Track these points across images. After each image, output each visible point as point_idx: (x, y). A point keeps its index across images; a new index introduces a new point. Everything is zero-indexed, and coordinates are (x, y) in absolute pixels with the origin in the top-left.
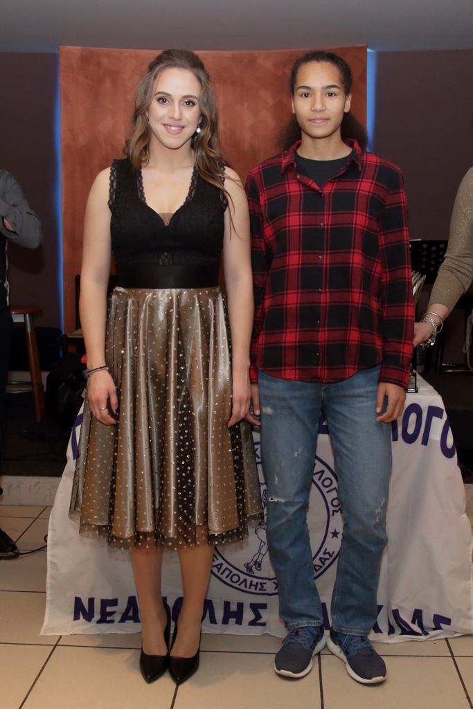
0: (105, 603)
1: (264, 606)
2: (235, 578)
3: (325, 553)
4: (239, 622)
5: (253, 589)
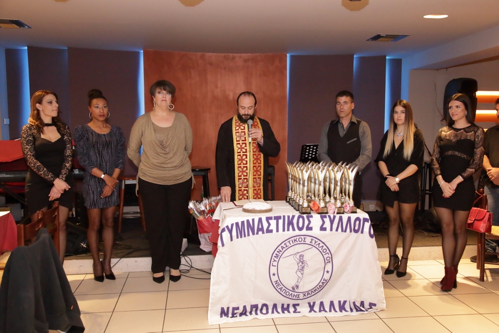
0: (234, 309)
1: (298, 305)
2: (288, 293)
3: (324, 280)
4: (289, 312)
5: (294, 298)
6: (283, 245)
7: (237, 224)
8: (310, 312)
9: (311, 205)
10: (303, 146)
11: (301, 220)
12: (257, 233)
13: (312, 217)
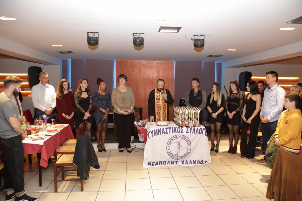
0: (153, 162)
1: (178, 161)
2: (174, 157)
3: (188, 152)
4: (174, 164)
5: (176, 159)
6: (172, 138)
7: (154, 130)
8: (182, 164)
9: (183, 123)
10: (181, 99)
11: (179, 129)
12: (162, 134)
13: (183, 128)
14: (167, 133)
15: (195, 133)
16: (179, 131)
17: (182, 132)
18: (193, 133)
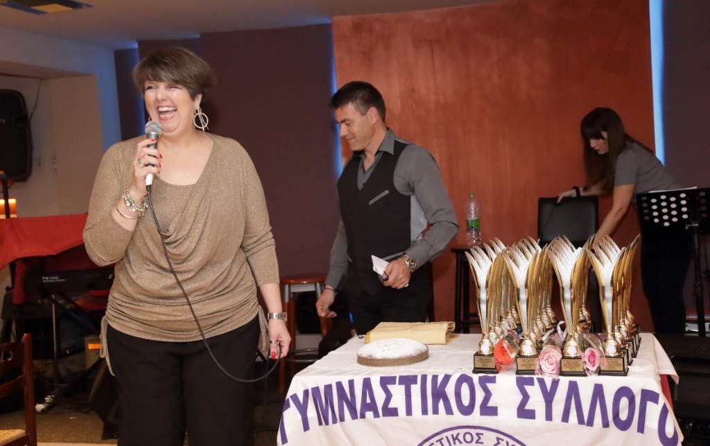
7: (316, 391)
11: (465, 387)
12: (363, 416)
14: (394, 412)
15: (581, 421)
16: (466, 401)
17: (489, 410)
18: (565, 418)
